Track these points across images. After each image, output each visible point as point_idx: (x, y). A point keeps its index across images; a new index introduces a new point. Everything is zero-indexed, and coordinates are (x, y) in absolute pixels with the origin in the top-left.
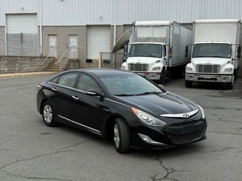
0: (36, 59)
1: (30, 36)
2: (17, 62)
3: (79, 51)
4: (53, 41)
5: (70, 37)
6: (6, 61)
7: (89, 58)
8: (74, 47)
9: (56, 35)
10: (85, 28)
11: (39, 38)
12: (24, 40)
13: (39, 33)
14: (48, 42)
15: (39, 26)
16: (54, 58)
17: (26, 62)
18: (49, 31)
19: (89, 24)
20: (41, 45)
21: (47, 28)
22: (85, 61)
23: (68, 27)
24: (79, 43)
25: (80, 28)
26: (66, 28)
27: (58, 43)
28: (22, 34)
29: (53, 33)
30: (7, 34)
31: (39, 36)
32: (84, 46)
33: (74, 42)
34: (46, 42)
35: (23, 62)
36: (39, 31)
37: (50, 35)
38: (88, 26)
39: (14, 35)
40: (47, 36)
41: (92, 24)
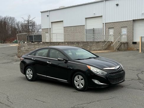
0: (100, 43)
1: (99, 30)
2: (88, 45)
3: (128, 37)
4: (111, 32)
5: (122, 28)
6: (82, 45)
7: (135, 41)
8: (124, 35)
9: (113, 28)
10: (132, 22)
11: (103, 30)
12: (95, 32)
13: (103, 28)
14: (109, 33)
15: (103, 24)
16: (112, 42)
17: (94, 45)
18: (109, 26)
19: (134, 19)
20: (104, 34)
21: (108, 24)
22: (132, 43)
23: (121, 22)
24: (128, 32)
25: (129, 22)
26: (120, 23)
27: (114, 33)
28: (94, 29)
29: (112, 27)
30: (86, 29)
31: (103, 29)
32: (131, 33)
33: (124, 31)
34: (107, 33)
35: (92, 45)
36: (103, 26)
37: (110, 28)
38: (134, 21)
39: (90, 30)
40: (108, 29)
41: (137, 19)
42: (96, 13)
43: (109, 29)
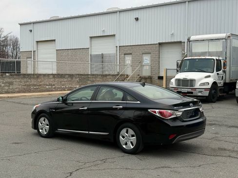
1: (110, 56)
3: (151, 68)
4: (128, 60)
5: (143, 55)
7: (161, 75)
8: (147, 65)
9: (131, 54)
10: (157, 46)
11: (117, 57)
12: (104, 59)
13: (117, 53)
14: (124, 61)
15: (117, 47)
16: (127, 75)
18: (125, 50)
19: (161, 42)
20: (118, 64)
21: (124, 48)
22: (157, 78)
23: (142, 46)
24: (152, 61)
25: (153, 46)
26: (140, 47)
27: (133, 62)
28: (102, 54)
29: (129, 52)
30: (91, 55)
31: (117, 55)
32: (156, 62)
33: (147, 59)
34: (122, 61)
36: (117, 51)
37: (127, 54)
38: (160, 44)
39: (97, 56)
40: (123, 55)
42: (106, 30)
43: (126, 56)
